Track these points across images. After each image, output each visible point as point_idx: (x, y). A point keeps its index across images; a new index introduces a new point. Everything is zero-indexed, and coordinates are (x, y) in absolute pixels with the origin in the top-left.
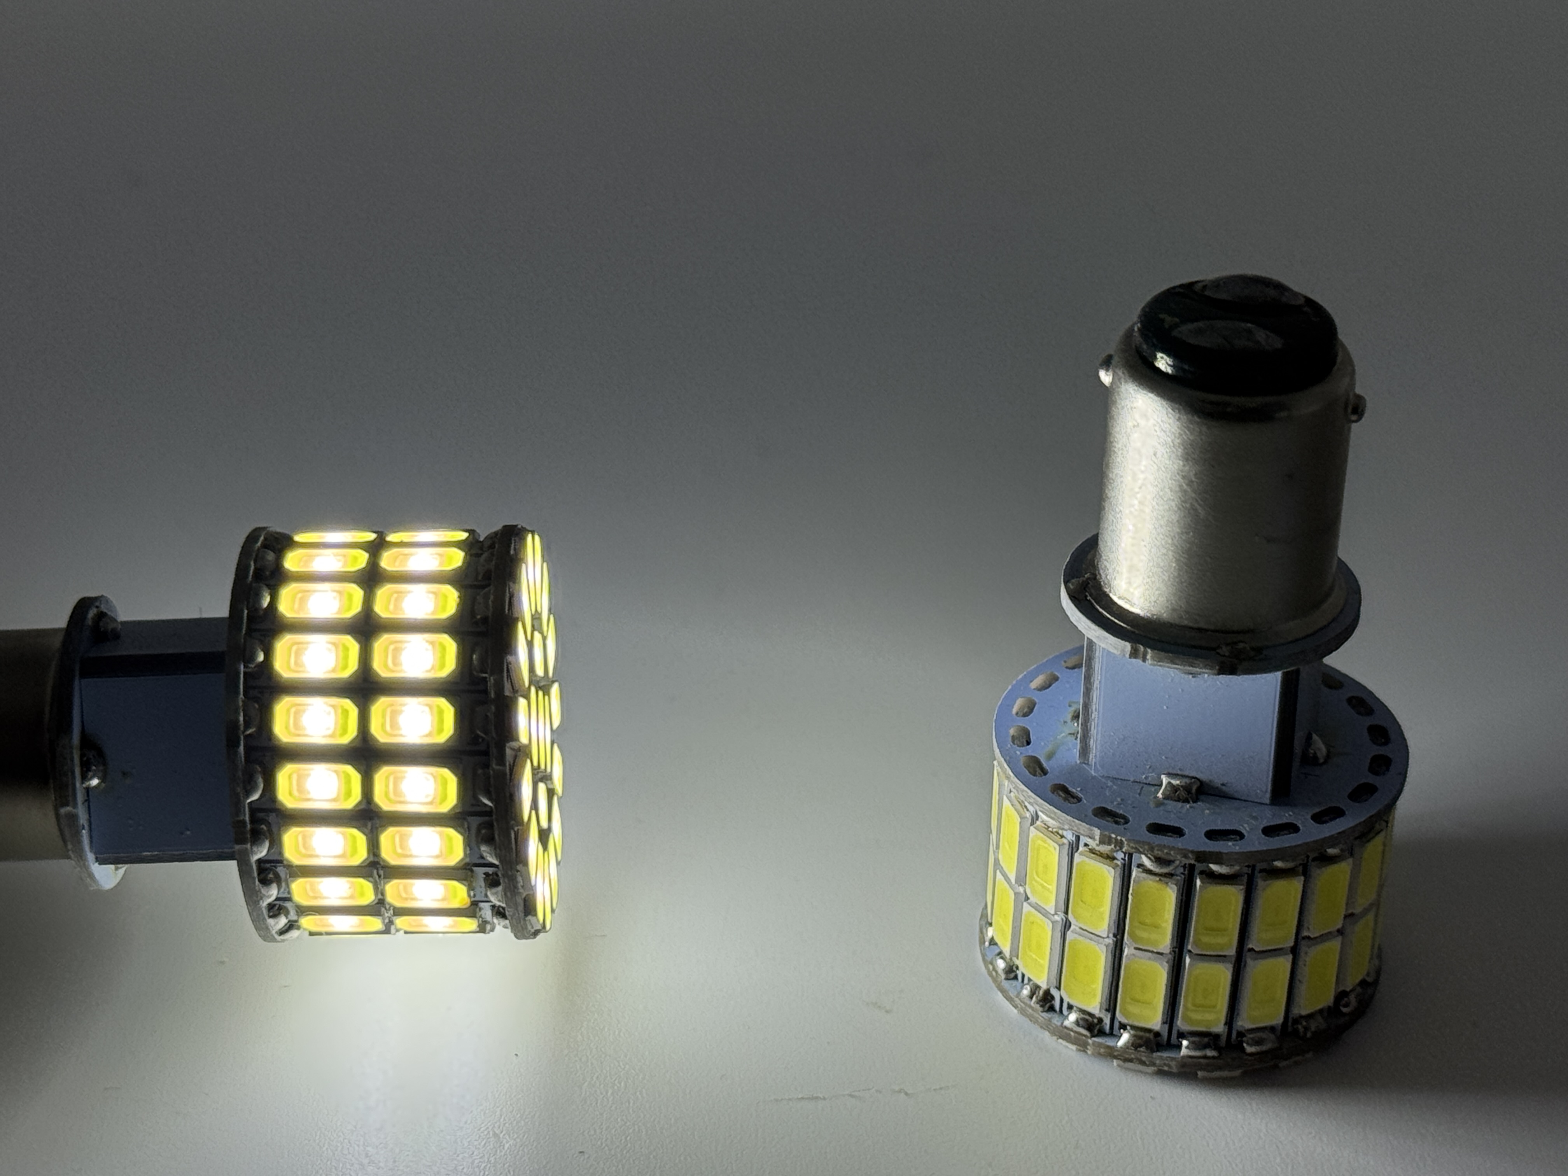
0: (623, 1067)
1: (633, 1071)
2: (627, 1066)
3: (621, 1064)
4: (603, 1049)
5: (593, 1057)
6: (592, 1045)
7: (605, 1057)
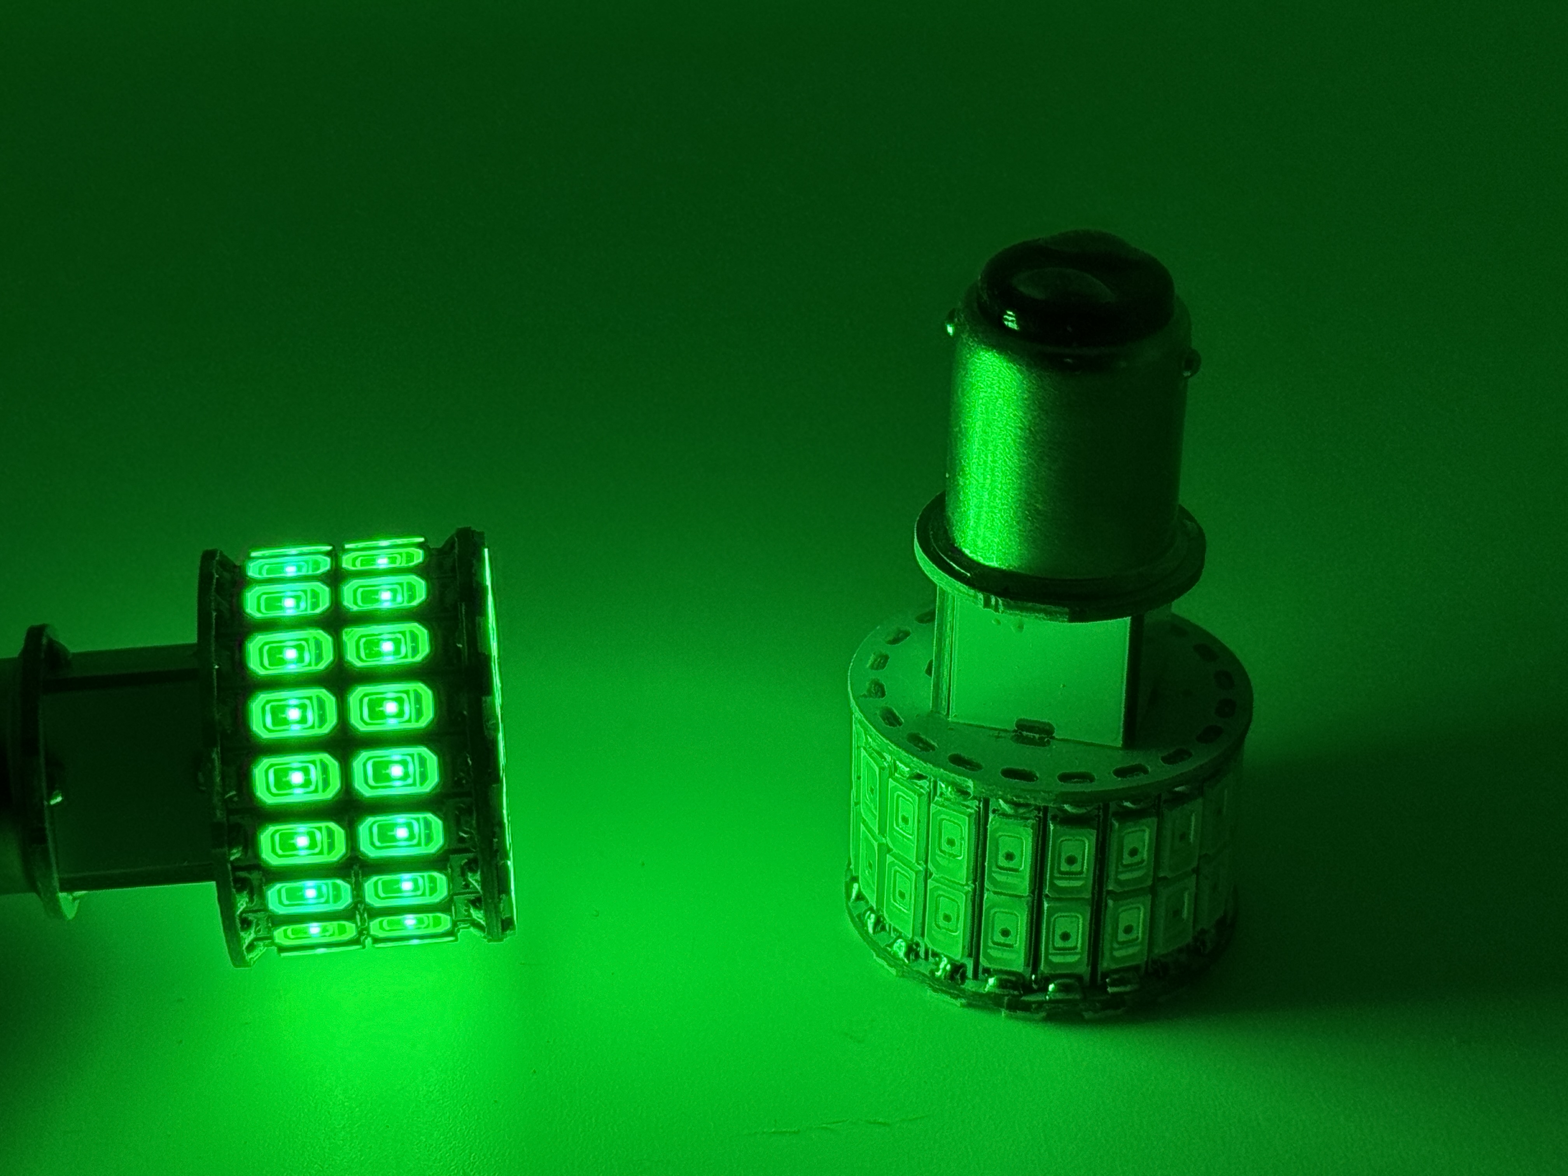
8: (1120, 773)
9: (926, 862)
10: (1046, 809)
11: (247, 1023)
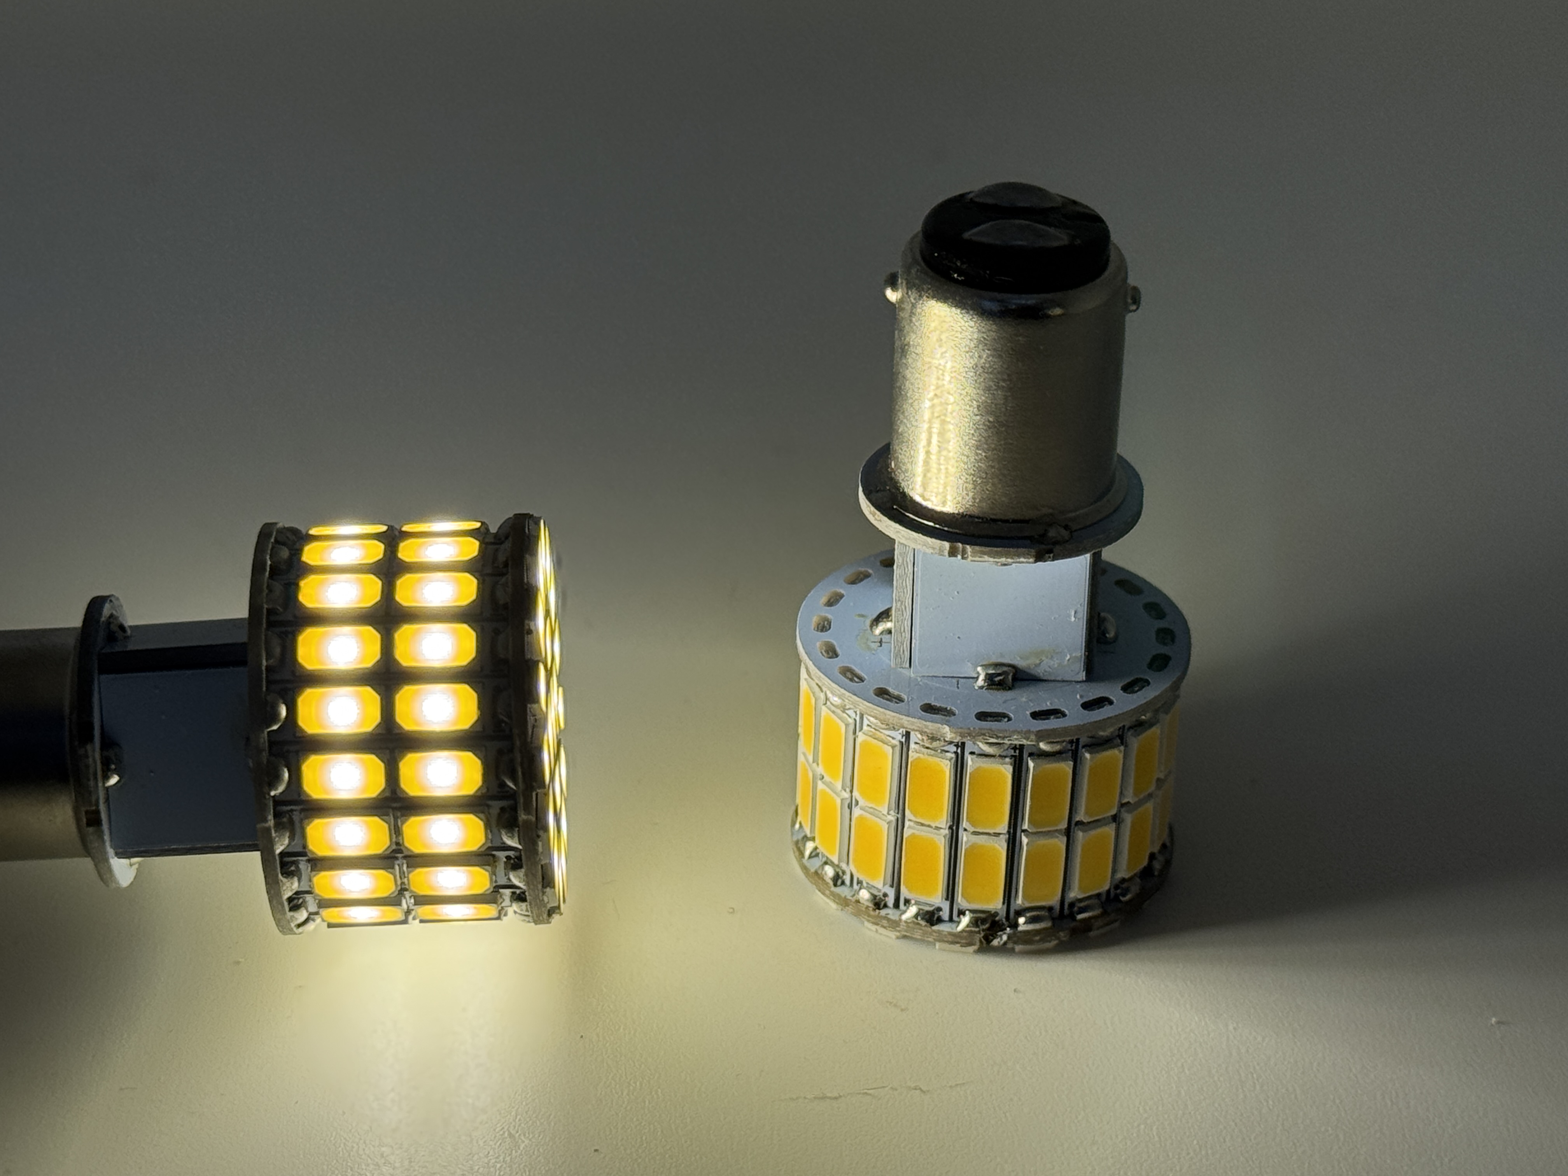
0: (638, 1067)
1: (648, 1071)
2: (643, 1066)
3: (636, 1064)
4: (618, 1049)
5: (608, 1057)
6: (608, 1044)
7: (621, 1056)
10: (1022, 747)
11: (300, 987)
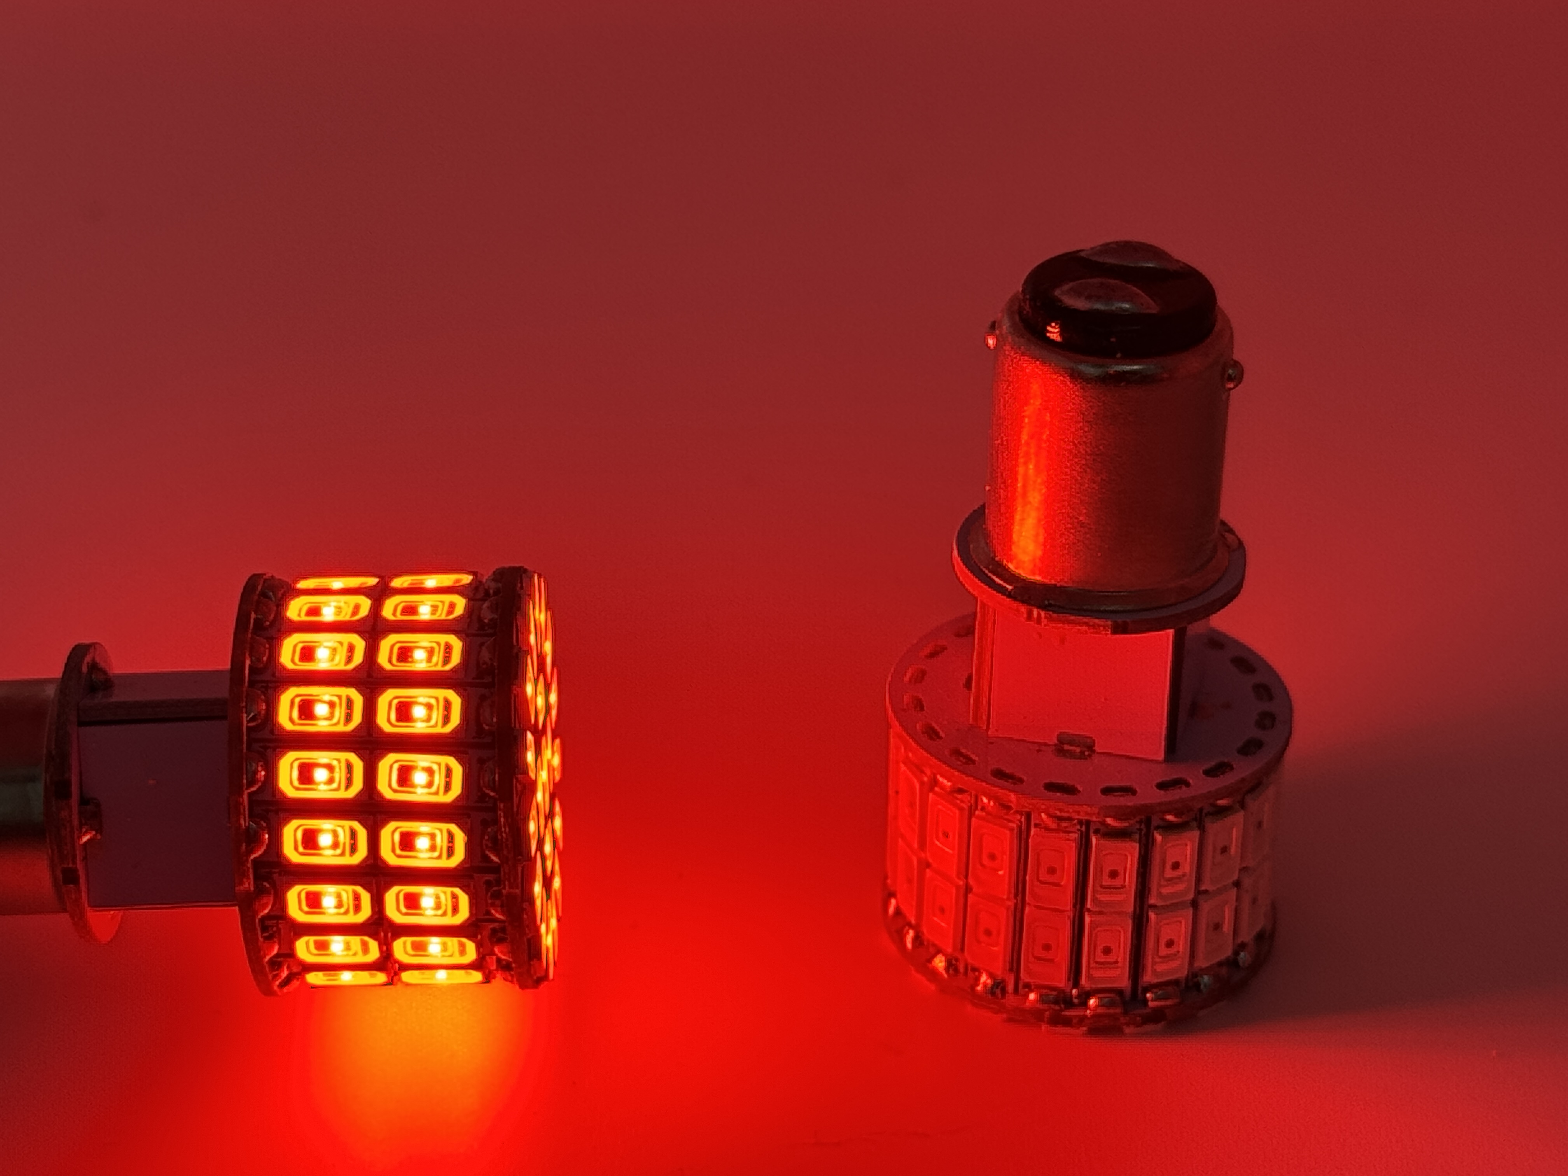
8: (1162, 786)
9: (966, 877)
